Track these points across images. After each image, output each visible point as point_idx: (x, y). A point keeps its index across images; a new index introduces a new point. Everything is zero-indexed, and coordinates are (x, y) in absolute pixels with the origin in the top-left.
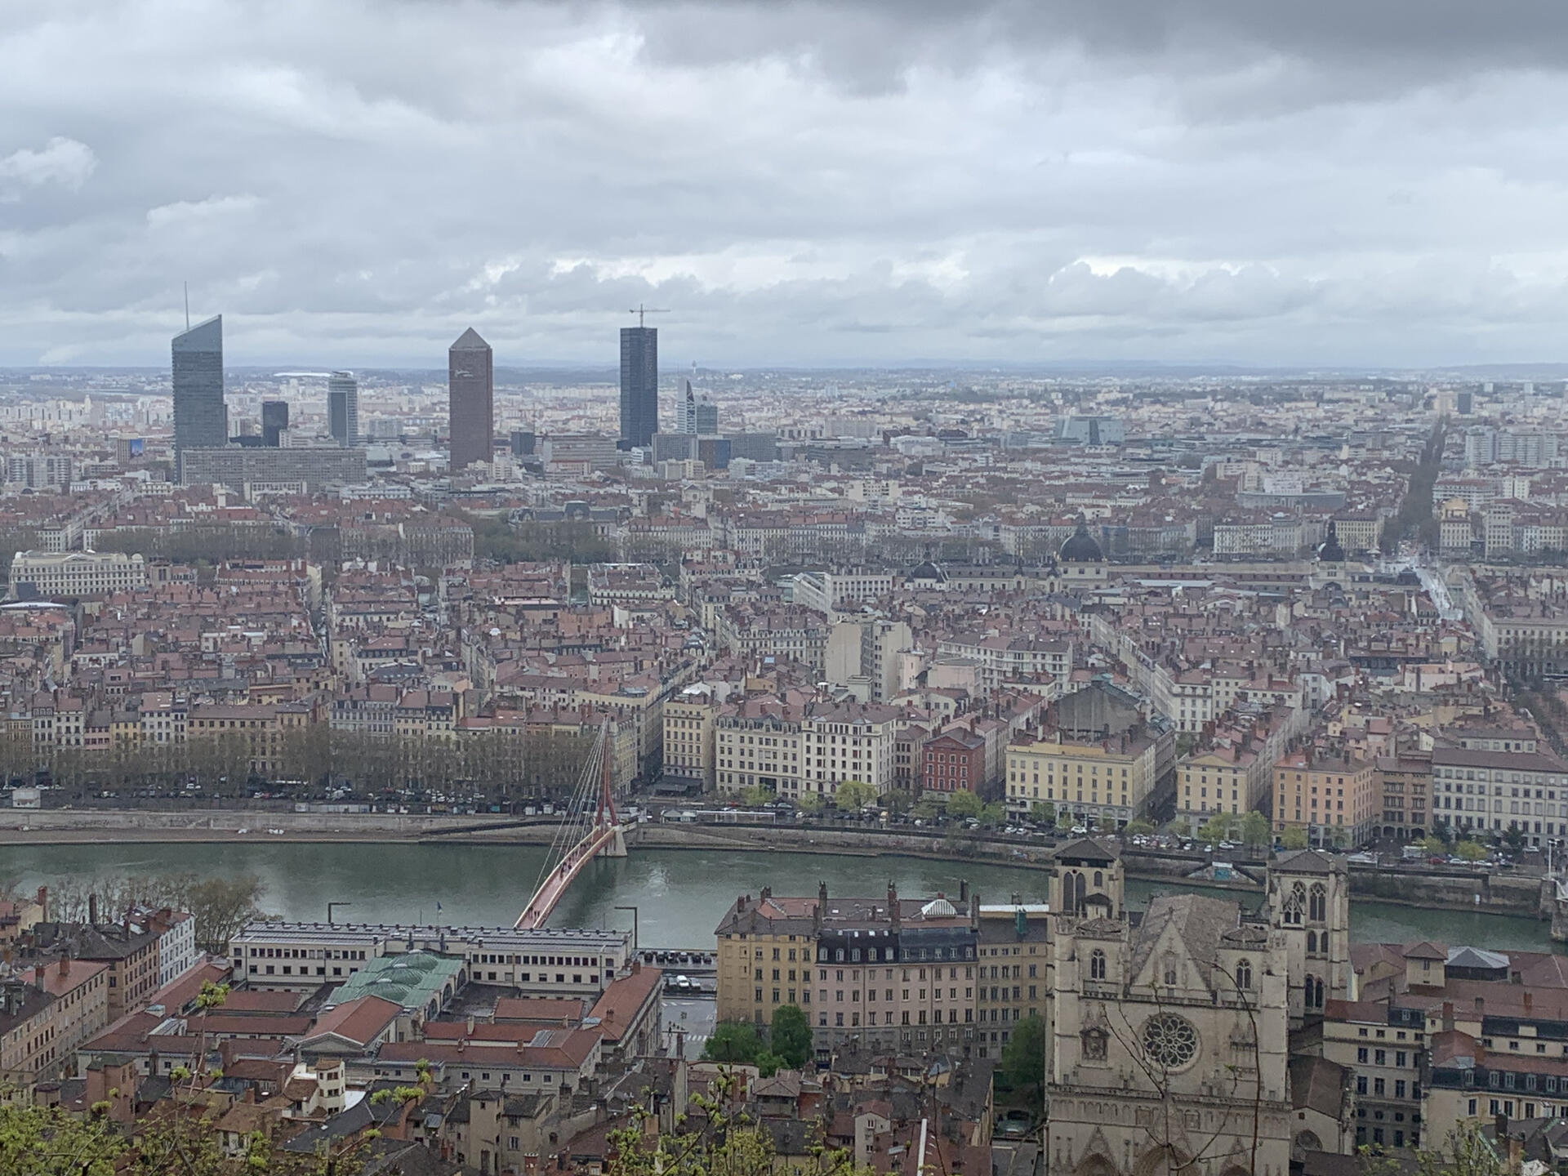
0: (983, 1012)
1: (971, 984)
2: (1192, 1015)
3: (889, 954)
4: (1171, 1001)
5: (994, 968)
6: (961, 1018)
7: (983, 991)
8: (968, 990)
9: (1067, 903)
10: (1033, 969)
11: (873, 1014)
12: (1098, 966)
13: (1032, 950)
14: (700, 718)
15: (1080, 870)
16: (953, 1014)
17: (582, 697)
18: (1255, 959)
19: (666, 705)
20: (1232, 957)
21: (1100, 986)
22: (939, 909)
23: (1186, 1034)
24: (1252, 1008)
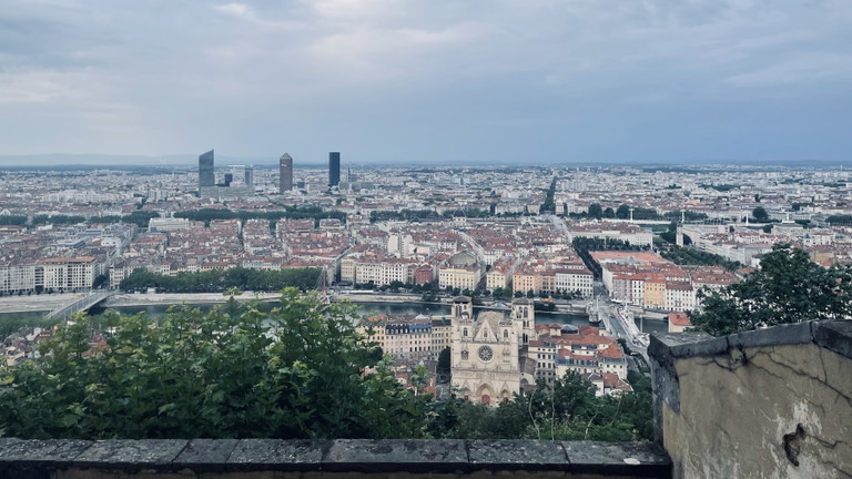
0: (433, 347)
1: (430, 339)
2: (491, 346)
3: (406, 331)
4: (485, 342)
5: (436, 334)
6: (427, 349)
7: (433, 341)
9: (457, 315)
10: (447, 334)
11: (401, 348)
12: (466, 333)
13: (447, 329)
14: (352, 263)
15: (460, 305)
17: (317, 258)
18: (509, 329)
19: (343, 260)
20: (502, 329)
21: (466, 338)
22: (420, 317)
23: (490, 351)
24: (508, 343)
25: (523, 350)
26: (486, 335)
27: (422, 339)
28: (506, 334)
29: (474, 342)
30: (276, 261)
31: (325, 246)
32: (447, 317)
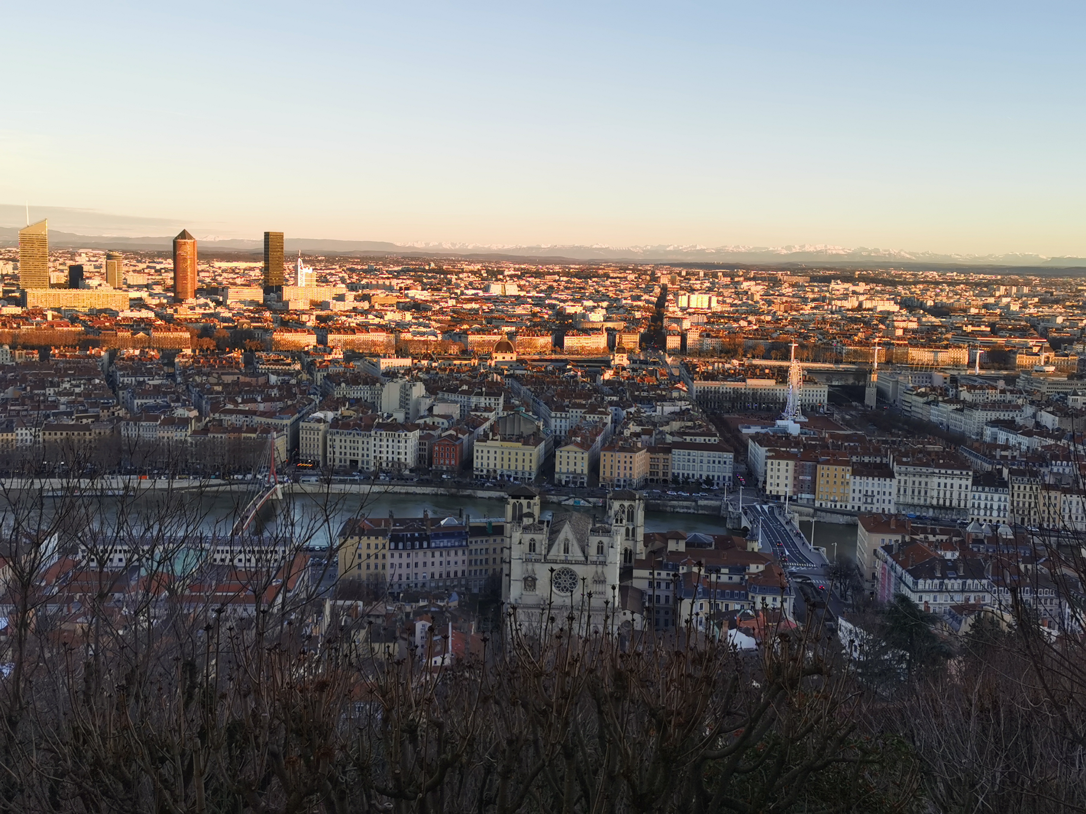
0: (470, 571)
1: (465, 558)
2: (575, 568)
3: (425, 544)
4: (566, 562)
5: (476, 550)
6: (459, 574)
7: (470, 561)
8: (464, 562)
9: (514, 518)
10: (494, 550)
11: (416, 574)
12: (532, 547)
13: (495, 541)
14: (318, 430)
15: (520, 501)
16: (456, 573)
17: (257, 419)
18: (605, 540)
19: (301, 424)
20: (594, 541)
21: (534, 556)
22: (447, 521)
24: (604, 563)
25: (626, 573)
26: (566, 550)
27: (452, 558)
28: (600, 549)
29: (546, 561)
32: (495, 521)
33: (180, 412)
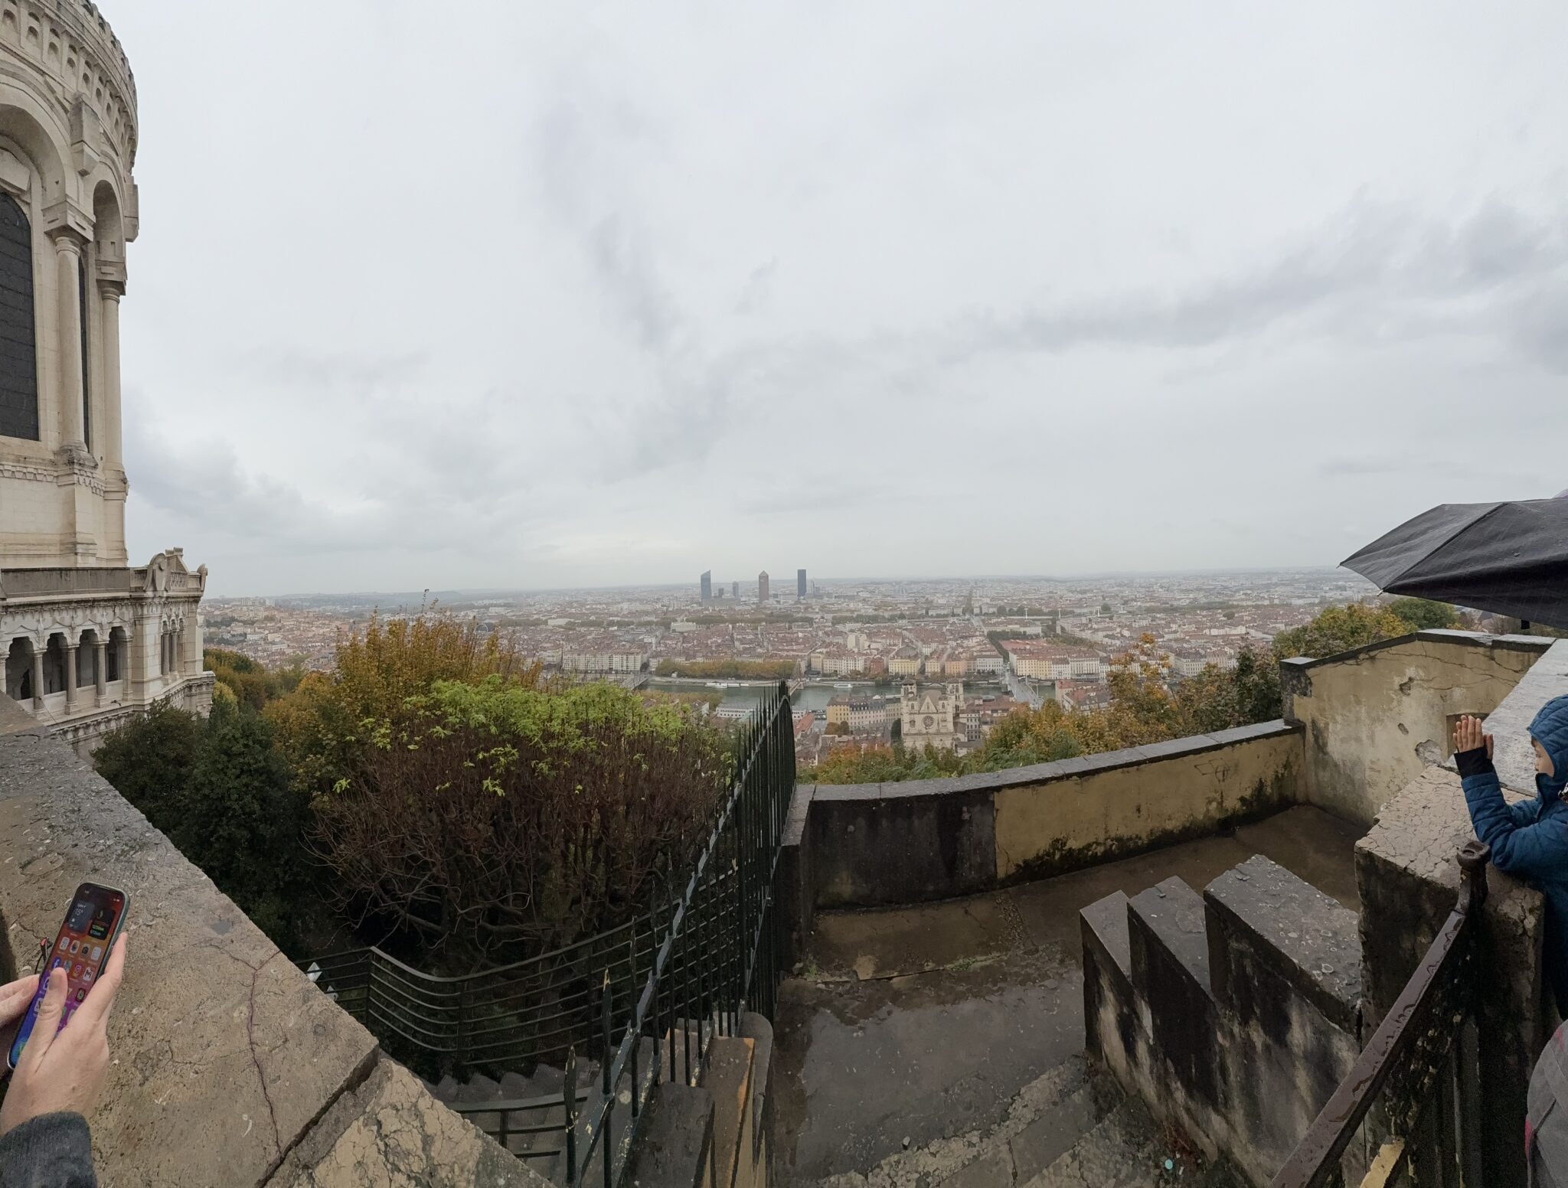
0: (888, 719)
1: (884, 714)
2: (933, 716)
3: (867, 709)
4: (928, 713)
5: (889, 710)
6: (882, 721)
7: (887, 714)
9: (905, 694)
11: (863, 722)
12: (913, 707)
14: (820, 657)
15: (907, 686)
17: (792, 653)
18: (945, 702)
19: (812, 654)
20: (941, 702)
21: (913, 711)
22: (877, 697)
23: (932, 719)
24: (945, 713)
25: (956, 716)
26: (928, 708)
27: (879, 714)
28: (943, 707)
29: (919, 713)
30: (759, 656)
31: (798, 644)
32: (897, 696)
33: (759, 650)
